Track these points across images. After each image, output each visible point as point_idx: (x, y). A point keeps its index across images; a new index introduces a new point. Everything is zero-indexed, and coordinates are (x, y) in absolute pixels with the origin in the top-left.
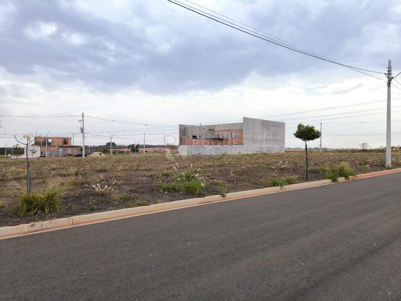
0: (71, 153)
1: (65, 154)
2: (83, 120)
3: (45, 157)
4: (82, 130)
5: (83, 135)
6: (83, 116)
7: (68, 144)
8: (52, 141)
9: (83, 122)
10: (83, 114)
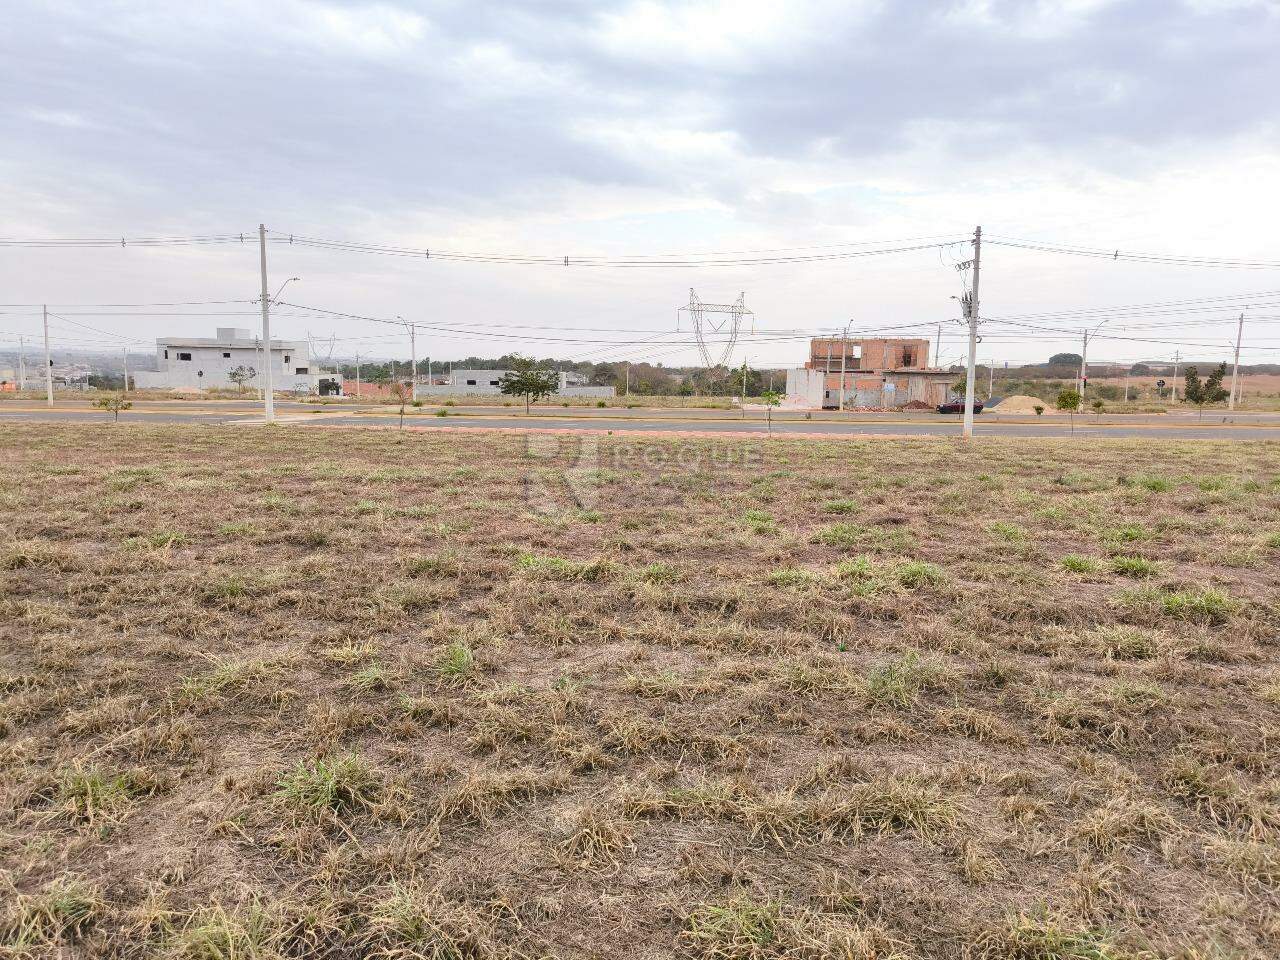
0: (922, 400)
1: (903, 403)
2: (977, 261)
3: (837, 408)
4: (970, 305)
5: (973, 328)
6: (977, 242)
7: (915, 365)
8: (864, 354)
9: (977, 269)
10: (978, 232)
